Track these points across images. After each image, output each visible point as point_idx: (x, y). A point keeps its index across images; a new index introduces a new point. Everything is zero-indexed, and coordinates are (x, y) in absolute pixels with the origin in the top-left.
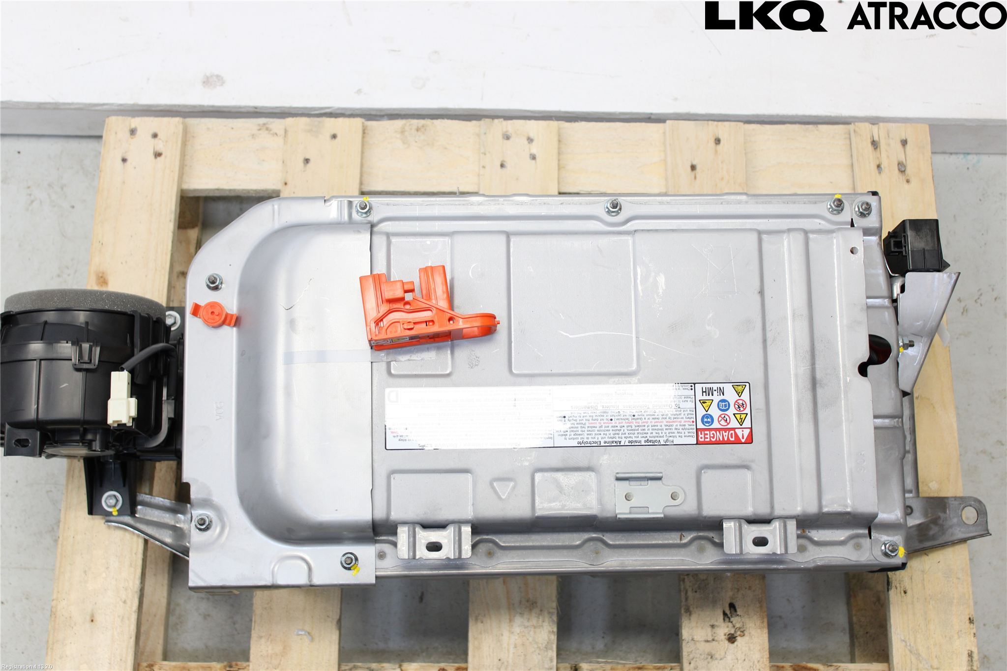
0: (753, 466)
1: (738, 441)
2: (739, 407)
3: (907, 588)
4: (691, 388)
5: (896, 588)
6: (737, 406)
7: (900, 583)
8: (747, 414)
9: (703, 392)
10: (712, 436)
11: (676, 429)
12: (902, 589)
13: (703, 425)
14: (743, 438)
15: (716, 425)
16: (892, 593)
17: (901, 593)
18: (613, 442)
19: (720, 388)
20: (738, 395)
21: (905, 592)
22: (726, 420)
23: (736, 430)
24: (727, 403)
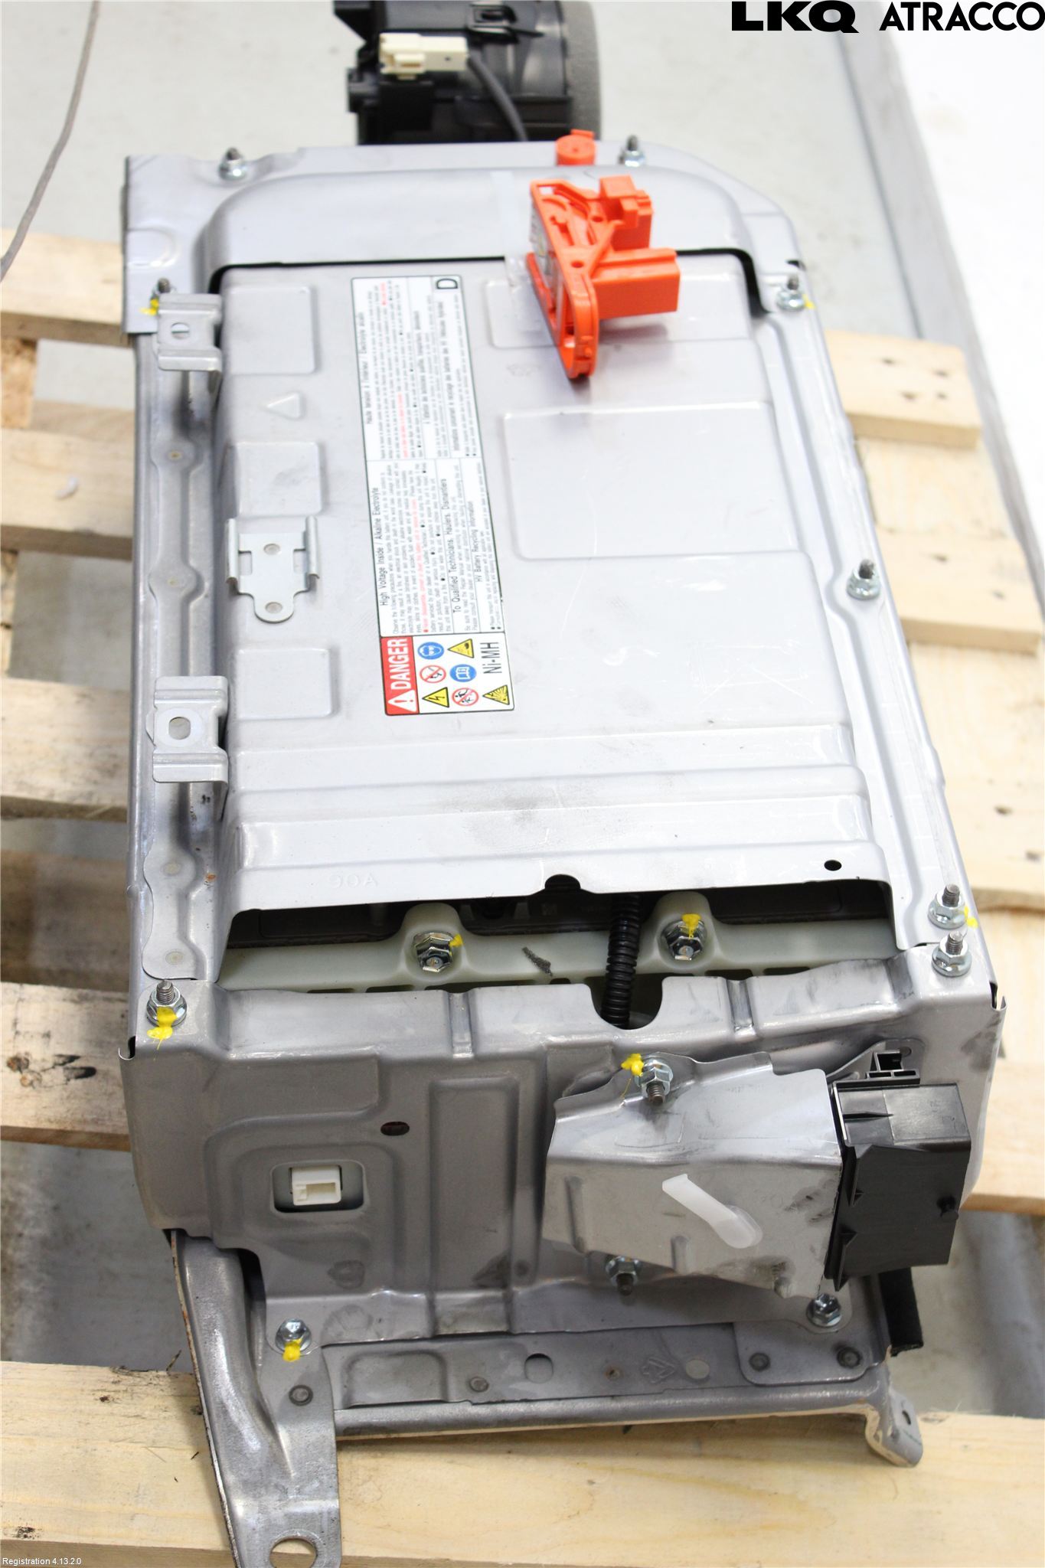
0: (338, 719)
1: (388, 694)
2: (461, 696)
3: (115, 1405)
4: (496, 627)
5: (114, 1383)
6: (463, 692)
7: (126, 1391)
8: (448, 706)
9: (489, 644)
10: (399, 657)
11: (410, 609)
12: (112, 1394)
13: (419, 646)
14: (397, 701)
15: (420, 663)
16: (104, 1373)
17: (105, 1390)
18: (379, 529)
19: (499, 668)
20: (488, 694)
21: (103, 1399)
22: (432, 677)
23: (413, 692)
24: (469, 678)
